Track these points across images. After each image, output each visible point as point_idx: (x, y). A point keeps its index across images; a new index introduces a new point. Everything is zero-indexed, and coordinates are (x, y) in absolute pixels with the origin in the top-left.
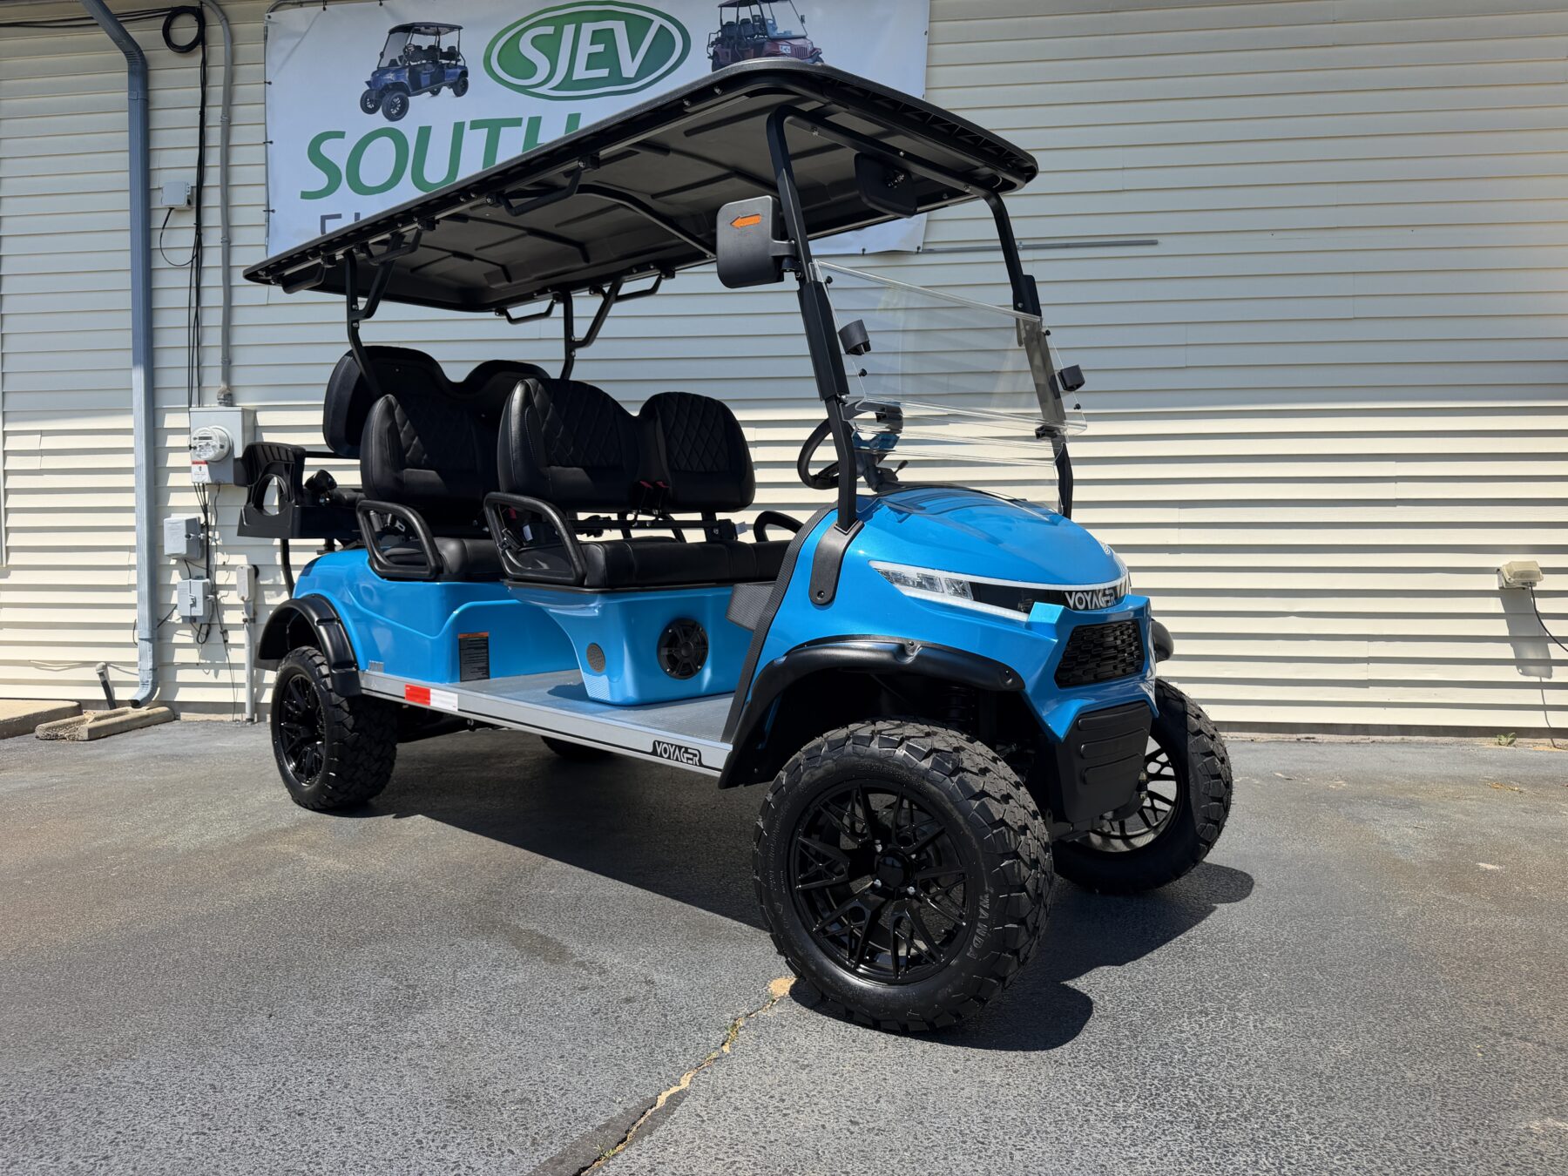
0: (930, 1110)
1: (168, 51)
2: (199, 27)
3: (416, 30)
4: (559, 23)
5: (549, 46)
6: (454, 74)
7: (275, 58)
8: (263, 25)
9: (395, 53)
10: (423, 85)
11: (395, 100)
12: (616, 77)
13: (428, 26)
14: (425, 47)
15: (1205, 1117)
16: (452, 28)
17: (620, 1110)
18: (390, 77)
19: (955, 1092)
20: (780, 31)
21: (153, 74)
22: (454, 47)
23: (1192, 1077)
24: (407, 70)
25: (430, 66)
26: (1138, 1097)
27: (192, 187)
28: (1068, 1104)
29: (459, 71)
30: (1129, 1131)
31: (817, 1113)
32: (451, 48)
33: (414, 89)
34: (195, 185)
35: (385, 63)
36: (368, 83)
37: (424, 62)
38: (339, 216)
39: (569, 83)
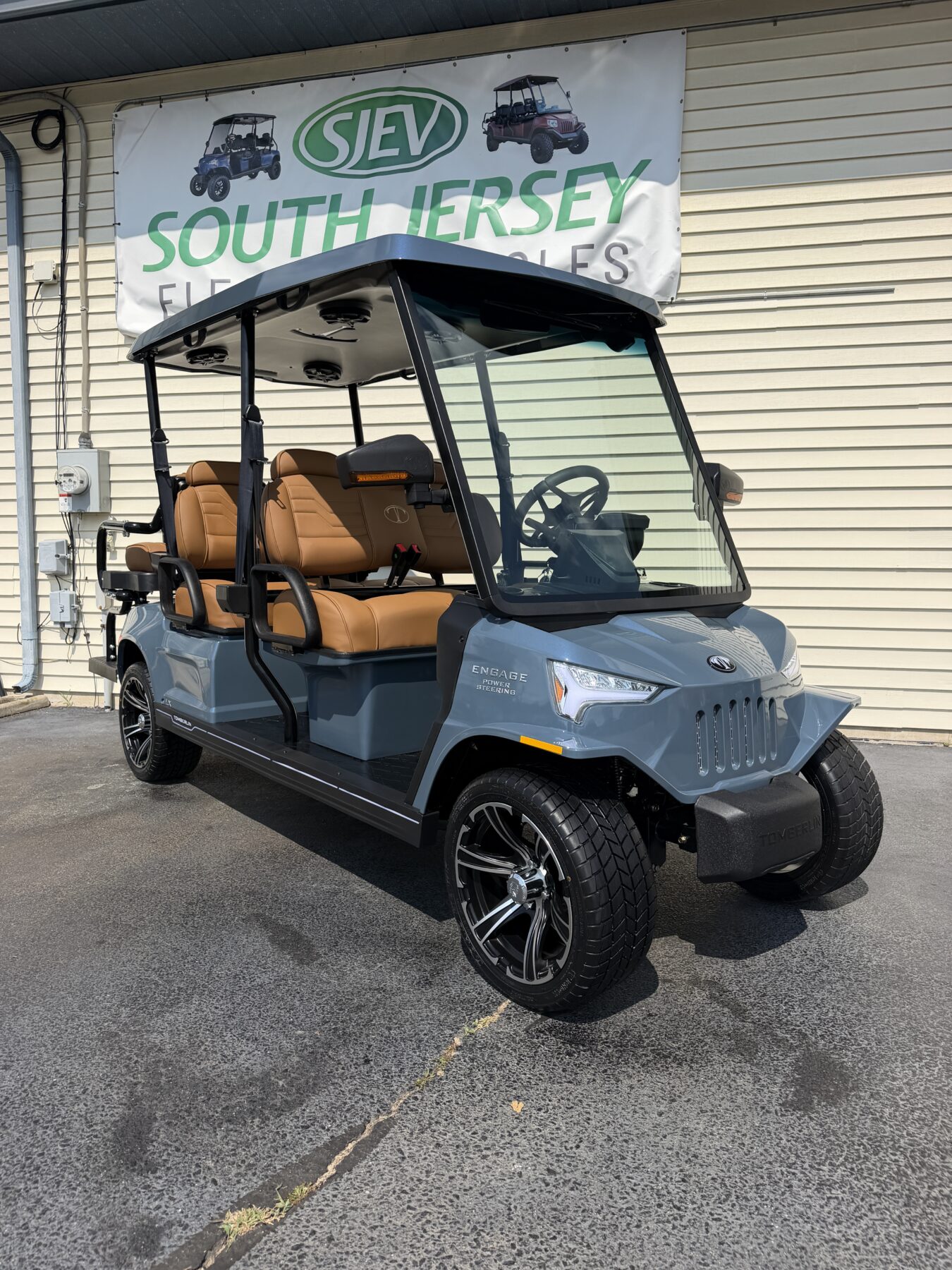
0: (628, 1161)
1: (37, 150)
2: (60, 127)
3: (236, 121)
4: (356, 108)
5: (348, 131)
6: (268, 159)
7: (121, 150)
8: (111, 123)
9: (218, 142)
10: (242, 169)
11: (219, 183)
12: (405, 156)
13: (246, 116)
14: (244, 136)
15: (916, 1192)
16: (267, 118)
17: (326, 1138)
18: (214, 163)
19: (657, 1139)
20: (548, 107)
21: (25, 168)
22: (268, 134)
23: (902, 1136)
24: (229, 156)
25: (249, 153)
26: (846, 1159)
27: (57, 265)
28: (770, 1163)
29: (272, 155)
30: (833, 1203)
31: (516, 1156)
32: (266, 135)
33: (234, 174)
34: (60, 262)
35: (210, 151)
36: (196, 169)
37: (244, 149)
38: (174, 286)
39: (365, 163)
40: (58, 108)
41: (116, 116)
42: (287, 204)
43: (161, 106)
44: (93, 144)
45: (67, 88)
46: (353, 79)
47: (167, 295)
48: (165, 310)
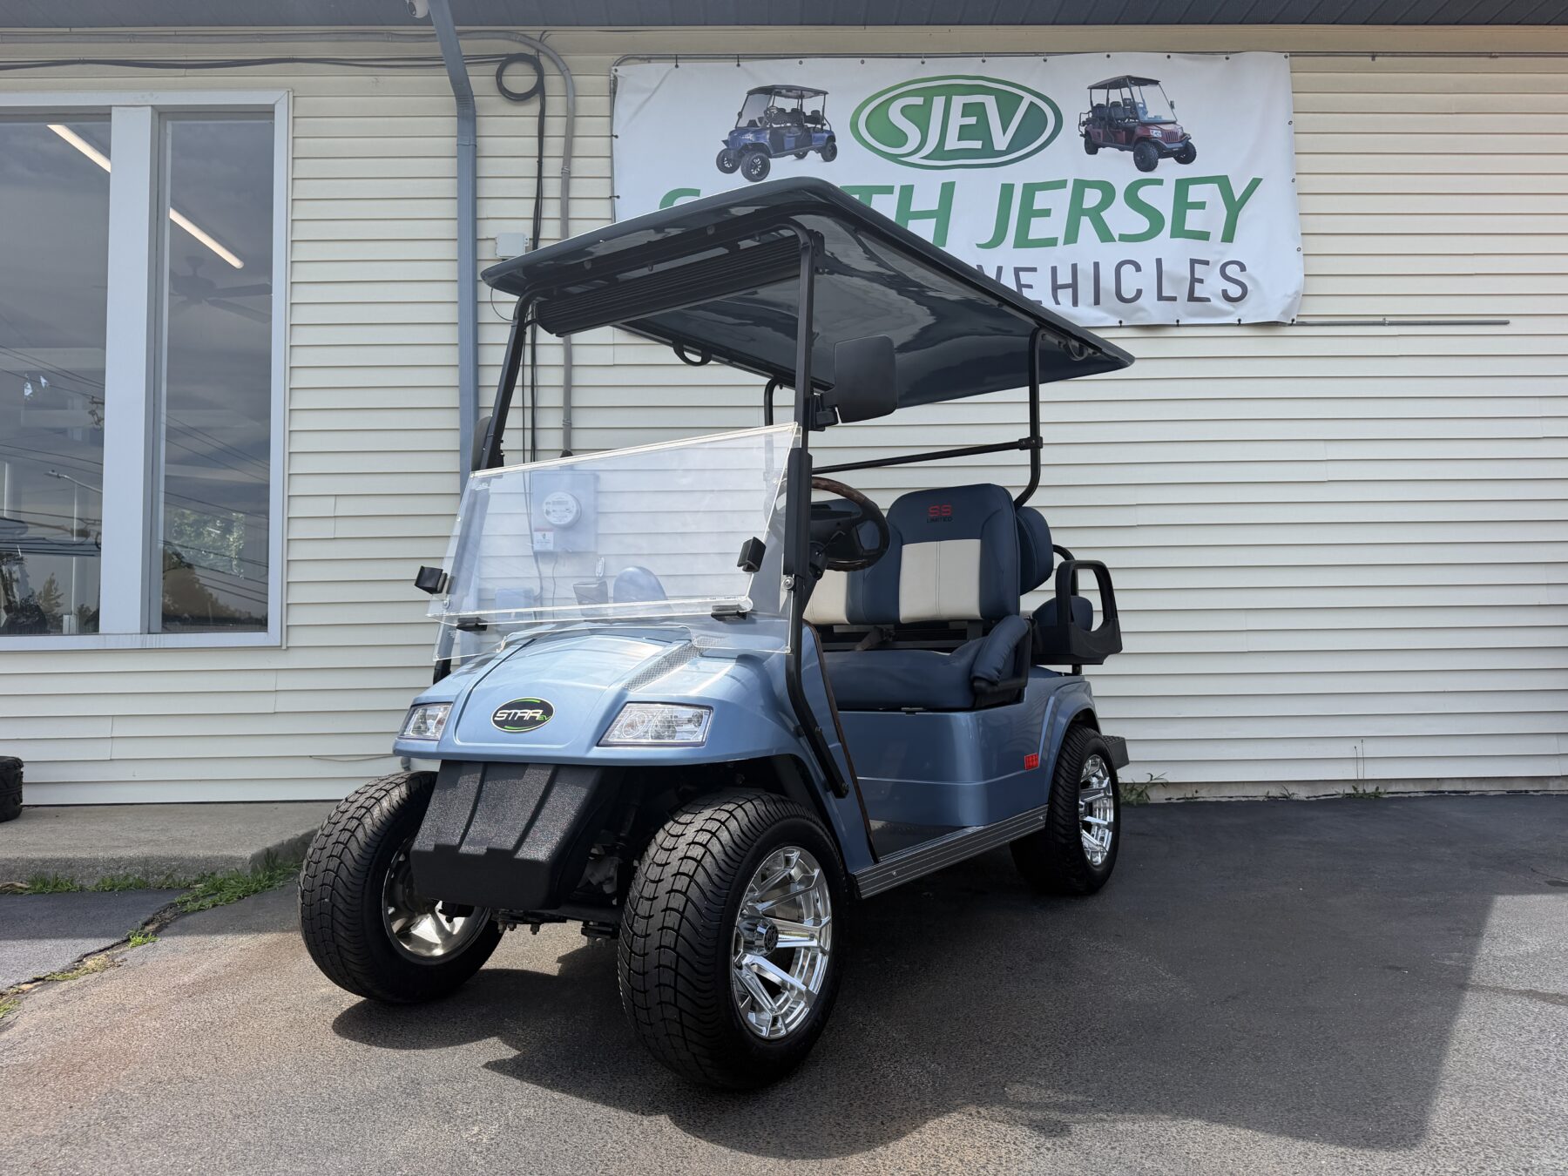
1: (500, 99)
2: (537, 76)
3: (778, 92)
5: (919, 117)
6: (823, 137)
7: (624, 112)
10: (787, 147)
11: (756, 161)
13: (790, 89)
14: (788, 110)
16: (817, 93)
18: (750, 137)
20: (1151, 115)
22: (818, 112)
27: (529, 239)
29: (826, 135)
33: (776, 151)
34: (532, 237)
35: (744, 123)
36: (726, 142)
40: (532, 52)
41: (616, 70)
43: (677, 66)
44: (582, 101)
45: (546, 31)
46: (923, 63)
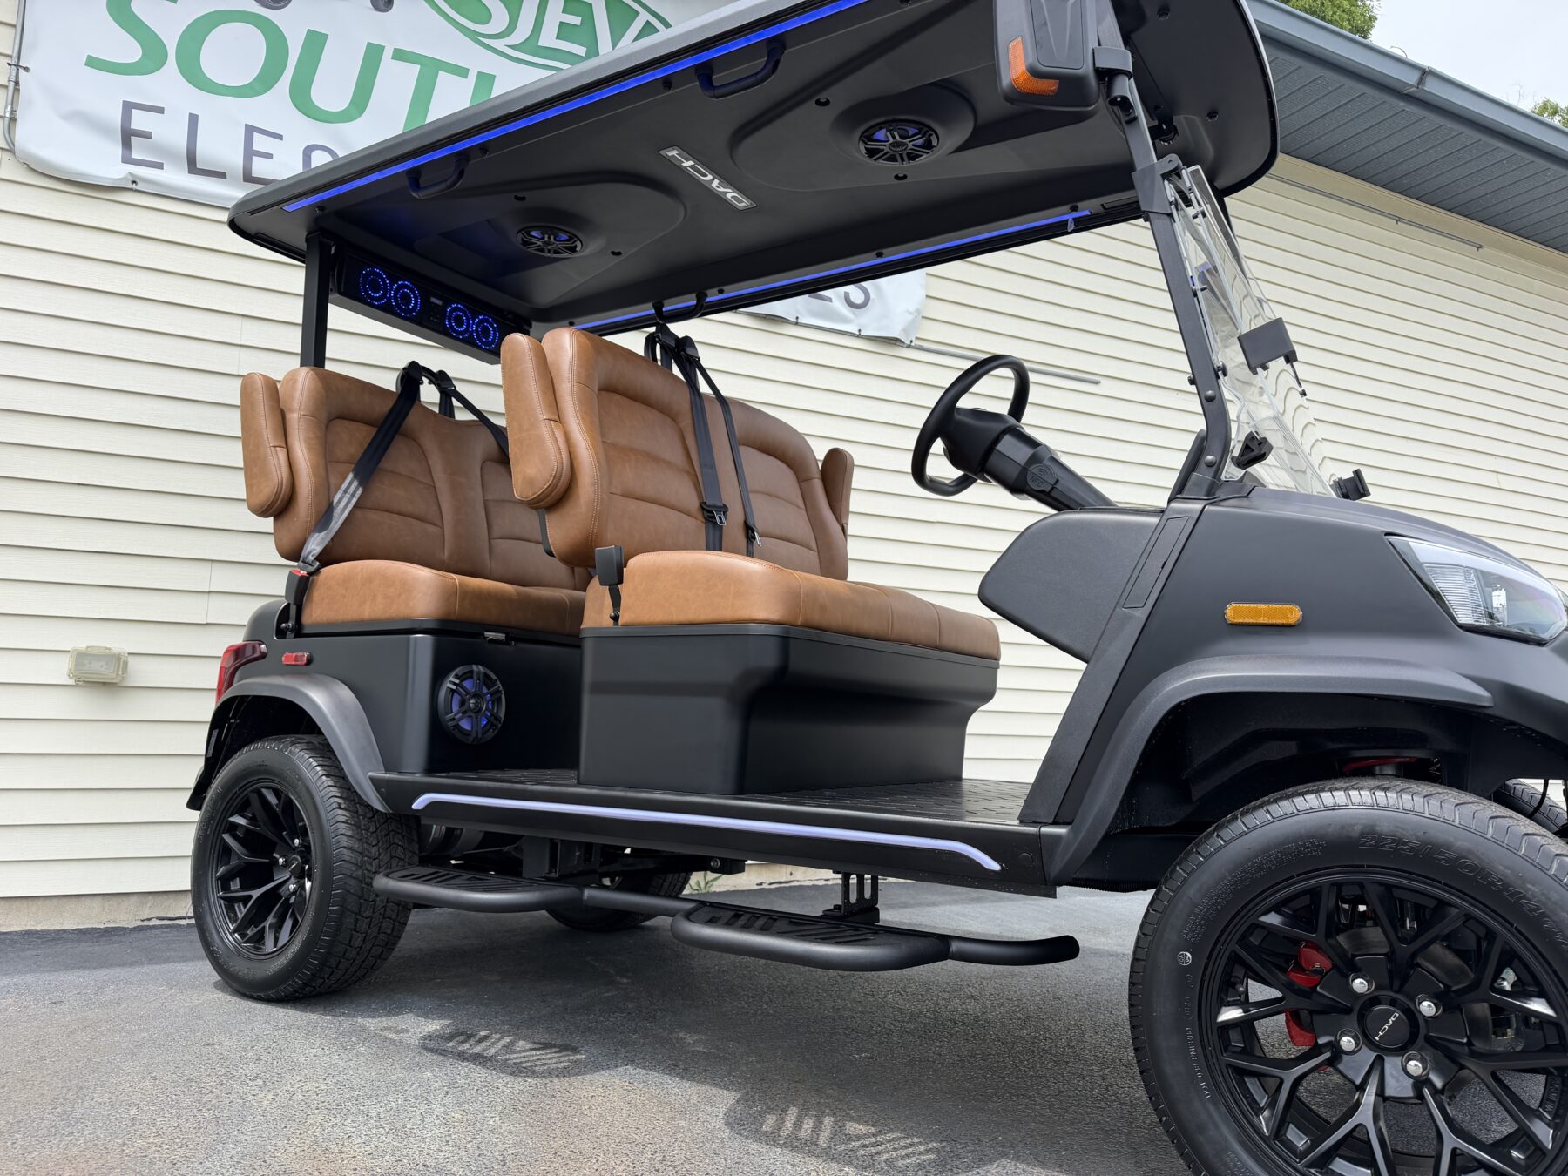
38: (160, 110)
39: (531, 45)
42: (400, 55)
47: (139, 121)
48: (126, 144)
